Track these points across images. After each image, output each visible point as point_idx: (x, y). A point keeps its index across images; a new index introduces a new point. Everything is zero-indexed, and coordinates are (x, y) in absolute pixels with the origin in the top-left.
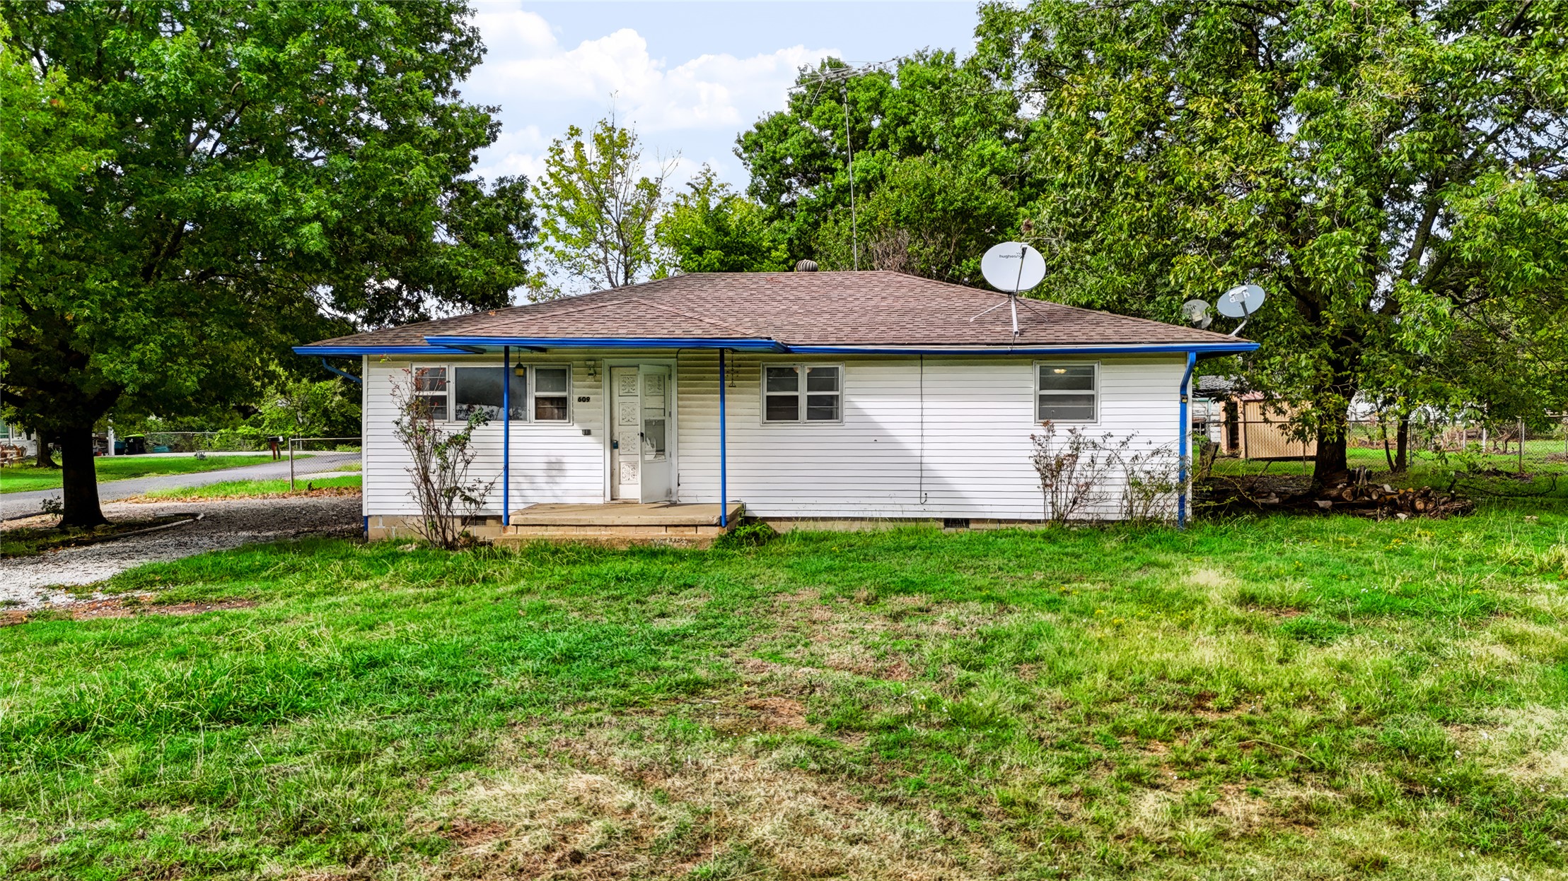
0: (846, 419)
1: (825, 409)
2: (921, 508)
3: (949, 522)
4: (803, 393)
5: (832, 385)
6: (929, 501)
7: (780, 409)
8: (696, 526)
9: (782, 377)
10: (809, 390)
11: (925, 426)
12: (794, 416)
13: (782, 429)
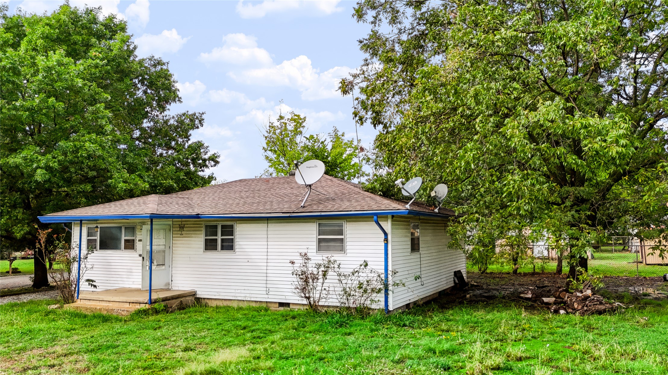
0: (237, 250)
1: (229, 246)
2: (267, 296)
3: (281, 304)
4: (219, 238)
5: (231, 233)
6: (270, 293)
7: (210, 245)
8: (140, 303)
9: (211, 230)
10: (222, 235)
11: (269, 254)
12: (215, 248)
13: (211, 254)
